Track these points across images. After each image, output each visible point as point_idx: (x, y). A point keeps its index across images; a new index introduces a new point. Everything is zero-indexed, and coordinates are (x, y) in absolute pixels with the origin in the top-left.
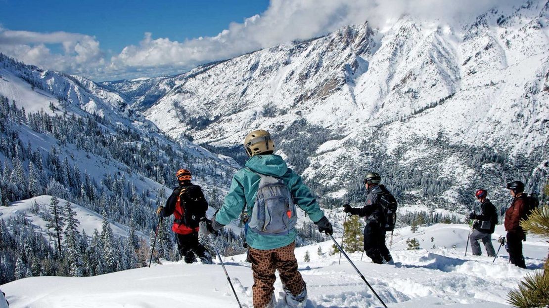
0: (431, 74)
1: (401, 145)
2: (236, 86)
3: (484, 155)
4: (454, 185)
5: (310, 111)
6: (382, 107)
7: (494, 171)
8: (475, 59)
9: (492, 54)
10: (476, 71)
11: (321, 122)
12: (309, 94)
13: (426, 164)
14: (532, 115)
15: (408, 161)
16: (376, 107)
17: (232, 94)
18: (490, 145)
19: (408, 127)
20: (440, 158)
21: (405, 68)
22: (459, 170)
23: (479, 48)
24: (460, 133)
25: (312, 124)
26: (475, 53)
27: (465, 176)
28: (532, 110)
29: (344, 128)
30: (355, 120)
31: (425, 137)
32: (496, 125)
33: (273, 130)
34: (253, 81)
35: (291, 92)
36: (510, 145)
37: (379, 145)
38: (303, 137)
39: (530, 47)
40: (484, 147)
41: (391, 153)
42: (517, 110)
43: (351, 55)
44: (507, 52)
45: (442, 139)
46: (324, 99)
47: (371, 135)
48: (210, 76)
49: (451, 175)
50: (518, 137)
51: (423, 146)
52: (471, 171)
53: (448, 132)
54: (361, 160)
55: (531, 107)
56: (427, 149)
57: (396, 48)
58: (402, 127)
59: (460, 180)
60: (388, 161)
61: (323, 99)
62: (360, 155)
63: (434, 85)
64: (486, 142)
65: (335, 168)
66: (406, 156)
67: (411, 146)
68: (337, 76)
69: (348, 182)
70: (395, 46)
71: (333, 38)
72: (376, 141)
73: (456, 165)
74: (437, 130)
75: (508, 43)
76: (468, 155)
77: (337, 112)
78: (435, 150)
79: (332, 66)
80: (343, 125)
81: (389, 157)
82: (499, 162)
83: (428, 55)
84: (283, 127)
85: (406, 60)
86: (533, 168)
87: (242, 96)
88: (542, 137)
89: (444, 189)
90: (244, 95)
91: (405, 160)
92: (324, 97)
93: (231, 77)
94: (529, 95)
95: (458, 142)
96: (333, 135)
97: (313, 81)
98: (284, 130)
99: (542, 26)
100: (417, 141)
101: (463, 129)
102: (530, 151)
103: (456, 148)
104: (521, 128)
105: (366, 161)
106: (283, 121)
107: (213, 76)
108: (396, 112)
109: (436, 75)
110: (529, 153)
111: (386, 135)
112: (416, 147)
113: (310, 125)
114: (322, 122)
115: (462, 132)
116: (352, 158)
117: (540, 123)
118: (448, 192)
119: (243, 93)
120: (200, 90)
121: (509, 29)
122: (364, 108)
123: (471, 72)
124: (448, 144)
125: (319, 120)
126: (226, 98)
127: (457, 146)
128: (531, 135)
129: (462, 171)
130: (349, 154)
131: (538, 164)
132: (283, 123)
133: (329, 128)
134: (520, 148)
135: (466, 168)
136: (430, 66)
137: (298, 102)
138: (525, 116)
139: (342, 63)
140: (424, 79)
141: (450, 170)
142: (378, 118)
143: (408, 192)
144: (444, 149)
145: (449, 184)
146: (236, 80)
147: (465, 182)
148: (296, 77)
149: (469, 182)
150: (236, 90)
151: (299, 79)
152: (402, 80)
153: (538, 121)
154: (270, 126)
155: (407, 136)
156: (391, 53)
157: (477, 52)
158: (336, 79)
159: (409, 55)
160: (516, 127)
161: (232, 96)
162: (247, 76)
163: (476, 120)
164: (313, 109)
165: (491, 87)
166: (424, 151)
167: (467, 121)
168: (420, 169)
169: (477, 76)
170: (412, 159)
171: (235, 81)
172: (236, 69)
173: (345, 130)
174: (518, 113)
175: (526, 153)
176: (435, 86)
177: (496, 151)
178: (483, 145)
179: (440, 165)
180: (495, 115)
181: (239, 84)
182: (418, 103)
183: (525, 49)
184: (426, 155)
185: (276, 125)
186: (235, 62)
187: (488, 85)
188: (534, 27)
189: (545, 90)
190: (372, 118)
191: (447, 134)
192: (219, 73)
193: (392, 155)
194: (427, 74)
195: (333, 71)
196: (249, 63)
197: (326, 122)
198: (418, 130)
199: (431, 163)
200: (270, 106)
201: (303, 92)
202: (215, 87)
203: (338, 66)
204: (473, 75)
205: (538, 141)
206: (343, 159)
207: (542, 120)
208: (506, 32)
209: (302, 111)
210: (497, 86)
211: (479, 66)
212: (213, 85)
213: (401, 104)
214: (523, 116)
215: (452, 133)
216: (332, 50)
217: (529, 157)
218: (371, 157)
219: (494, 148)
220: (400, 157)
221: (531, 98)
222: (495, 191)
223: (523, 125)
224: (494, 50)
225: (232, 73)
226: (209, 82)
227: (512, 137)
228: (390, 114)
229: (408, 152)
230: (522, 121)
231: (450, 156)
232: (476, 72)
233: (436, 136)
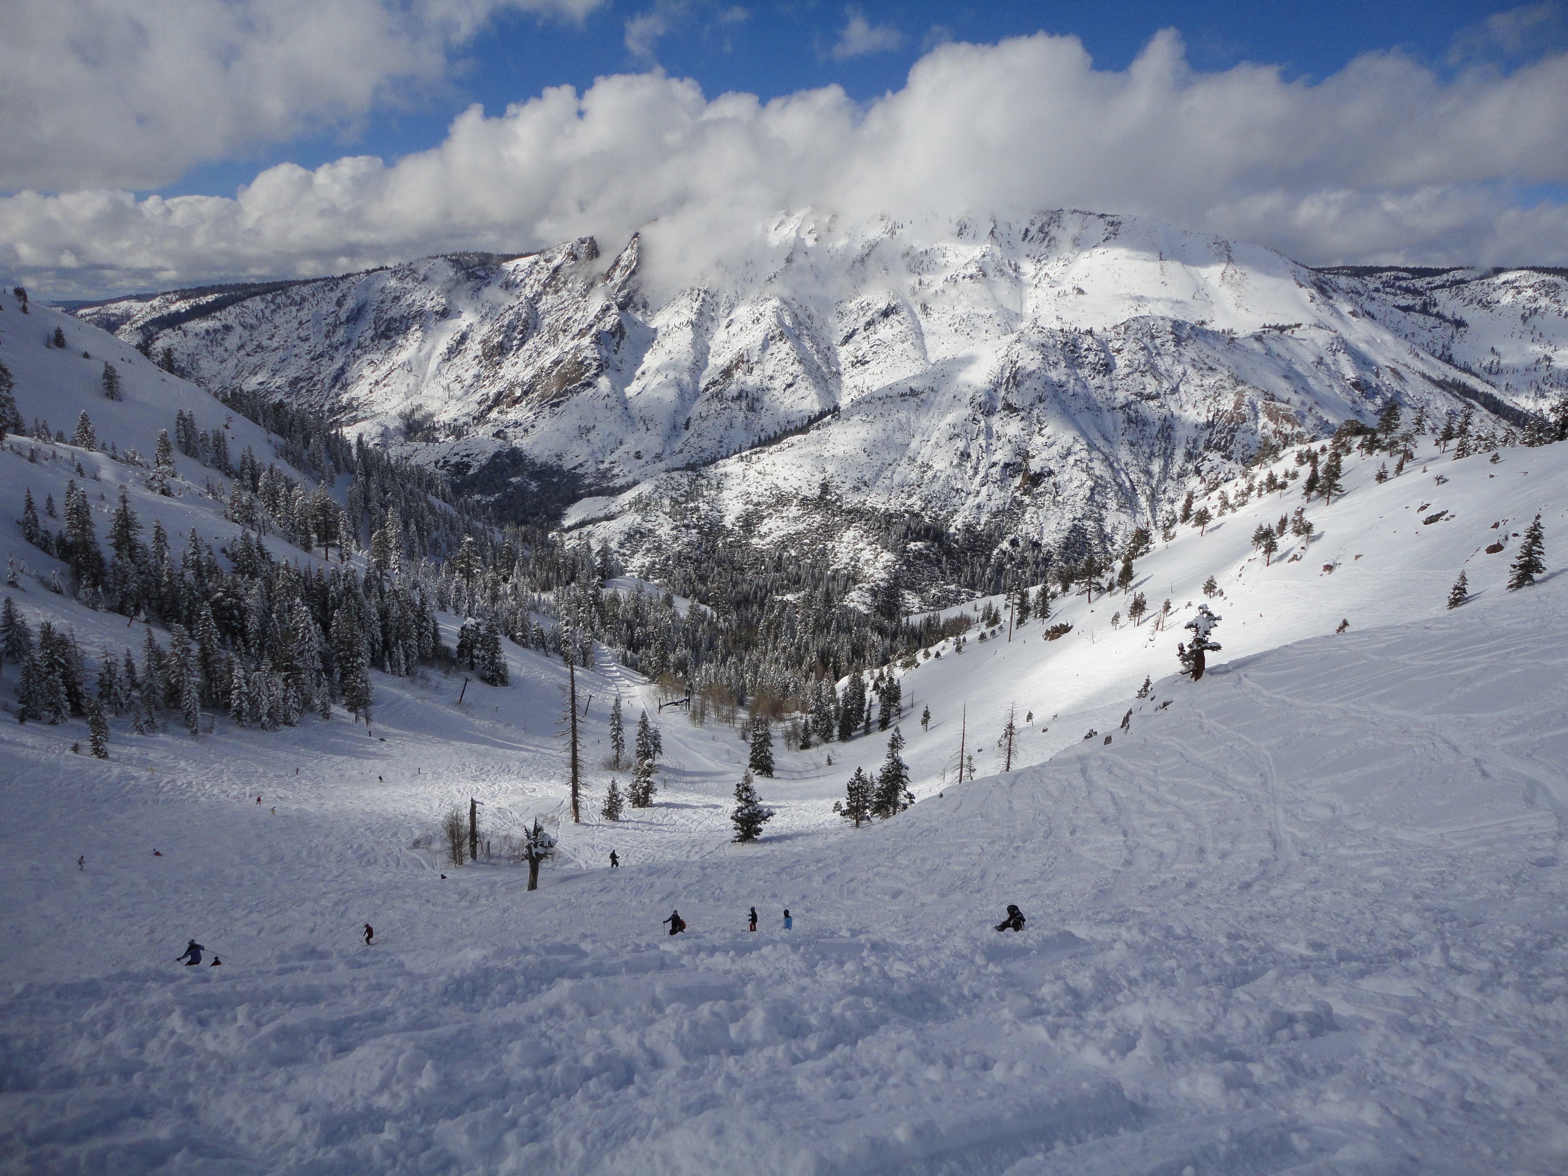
0: (783, 363)
1: (751, 507)
2: (313, 359)
3: (909, 528)
4: (861, 582)
5: (526, 431)
6: (687, 428)
7: (928, 555)
8: (865, 334)
9: (898, 328)
10: (867, 359)
11: (557, 456)
12: (518, 393)
13: (805, 544)
14: (984, 455)
15: (768, 540)
16: (675, 427)
17: (301, 380)
18: (916, 508)
19: (760, 473)
20: (828, 532)
21: (726, 346)
22: (867, 554)
23: (870, 312)
24: (860, 485)
25: (538, 461)
26: (863, 321)
27: (879, 565)
28: (984, 445)
29: (610, 470)
30: (632, 453)
31: (797, 494)
32: (925, 472)
33: (444, 472)
34: (358, 352)
35: (466, 383)
36: (951, 509)
37: (706, 507)
38: (521, 489)
39: (965, 317)
40: (906, 511)
41: (734, 525)
42: (960, 444)
43: (608, 308)
44: (924, 324)
45: (829, 497)
46: (557, 405)
47: (687, 488)
48: (227, 328)
49: (853, 563)
50: (964, 494)
51: (793, 511)
52: (887, 557)
53: (840, 484)
54: (676, 538)
55: (982, 440)
56: (803, 515)
57: (704, 300)
58: (747, 472)
59: (871, 572)
60: (729, 540)
61: (553, 405)
62: (672, 529)
63: (790, 386)
64: (908, 502)
65: (624, 555)
66: (763, 529)
67: (771, 511)
68: (583, 355)
69: (657, 581)
70: (702, 295)
71: (556, 263)
72: (701, 500)
73: (861, 545)
74: (818, 478)
75: (925, 307)
76: (879, 527)
77: (592, 436)
78: (818, 518)
79: (565, 331)
80: (606, 465)
81: (730, 533)
82: (934, 540)
83: (774, 320)
84: (468, 466)
85: (727, 327)
86: (992, 550)
87: (333, 386)
88: (1003, 494)
89: (846, 591)
90: (338, 385)
91: (762, 537)
92: (556, 400)
93: (295, 335)
94: (980, 417)
95: (859, 502)
96: (590, 485)
97: (520, 361)
98: (471, 472)
99: (984, 275)
100: (781, 500)
101: (866, 478)
102: (984, 519)
103: (856, 514)
104: (966, 477)
105: (686, 540)
106: (469, 452)
107: (239, 329)
108: (718, 438)
109: (793, 364)
110: (983, 522)
111: (718, 488)
112: (782, 512)
113: (534, 464)
114: (559, 456)
115: (865, 484)
116: (657, 533)
117: (998, 468)
118: (853, 595)
119: (336, 378)
120: (203, 364)
121: (926, 278)
122: (648, 429)
123: (858, 362)
124: (840, 507)
125: (553, 453)
126: (287, 389)
127: (858, 511)
128: (984, 490)
129: (872, 557)
130: (650, 527)
131: (998, 543)
132: (468, 456)
133: (578, 471)
134: (967, 513)
135: (879, 550)
136: (779, 344)
137: (490, 408)
138: (974, 457)
139: (591, 326)
140: (769, 372)
141: (851, 555)
142: (681, 451)
143: (780, 598)
144: (834, 516)
145: (853, 579)
146: (308, 344)
147: (879, 576)
148: (474, 348)
149: (887, 576)
150: (314, 370)
151: (484, 354)
152: (722, 372)
153: (994, 465)
154: (437, 463)
155: (761, 490)
156: (695, 310)
157: (868, 319)
158: (582, 362)
159: (732, 317)
160: (959, 476)
161: (302, 384)
162: (340, 335)
163: (888, 462)
164: (533, 426)
165: (912, 399)
166: (796, 519)
167: (873, 463)
168: (793, 553)
169: (870, 371)
170: (776, 536)
171: (306, 346)
172: (304, 315)
173: (614, 476)
174: (962, 449)
175: (978, 524)
176: (792, 389)
177: (927, 520)
178: (903, 508)
179: (830, 546)
180: (922, 452)
181: (321, 355)
182: (761, 422)
183: (957, 320)
184: (801, 527)
185: (453, 462)
186: (297, 298)
187: (906, 394)
188: (971, 277)
189: (1003, 409)
190: (668, 451)
191: (838, 487)
192: (254, 322)
193: (737, 528)
194: (774, 362)
195: (572, 344)
196: (339, 303)
197: (568, 458)
198: (781, 478)
199: (813, 543)
200: (417, 416)
201: (499, 386)
202: (247, 359)
203: (582, 333)
204: (862, 368)
205: (997, 502)
206: (638, 536)
207: (1001, 464)
208: (920, 283)
209: (507, 430)
210: (922, 396)
211: (874, 349)
212: (243, 352)
213: (727, 423)
214: (969, 456)
215: (847, 486)
216: (557, 292)
217: (983, 530)
218: (694, 531)
219: (923, 513)
220: (752, 532)
221: (983, 423)
222: (933, 591)
223: (971, 472)
224: (899, 318)
225: (296, 325)
226: (227, 344)
227: (953, 493)
228: (706, 444)
229: (765, 521)
230: (969, 465)
231: (848, 529)
232: (868, 362)
233: (817, 492)
